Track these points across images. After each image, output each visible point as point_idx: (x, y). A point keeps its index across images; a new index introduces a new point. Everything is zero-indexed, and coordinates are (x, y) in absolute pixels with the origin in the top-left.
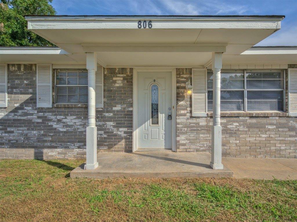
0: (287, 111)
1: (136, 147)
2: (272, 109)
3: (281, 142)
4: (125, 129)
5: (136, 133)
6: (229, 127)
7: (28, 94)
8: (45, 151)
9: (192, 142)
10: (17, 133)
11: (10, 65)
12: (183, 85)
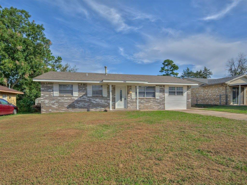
0: (155, 97)
1: (116, 107)
3: (154, 105)
5: (116, 104)
6: (140, 101)
7: (84, 92)
8: (90, 109)
9: (131, 106)
10: (81, 104)
11: (78, 83)
12: (129, 90)
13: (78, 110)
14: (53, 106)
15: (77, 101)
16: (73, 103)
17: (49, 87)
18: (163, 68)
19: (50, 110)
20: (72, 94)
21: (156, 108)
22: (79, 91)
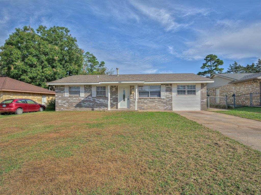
0: (161, 97)
1: (119, 107)
2: (158, 96)
3: (159, 106)
4: (116, 102)
5: (119, 104)
6: (144, 101)
8: (94, 108)
10: (87, 104)
11: (84, 85)
12: (132, 90)
13: (84, 109)
14: (64, 105)
15: (83, 101)
16: (80, 102)
17: (61, 89)
18: (205, 64)
19: (62, 109)
20: (79, 95)
21: (161, 109)
22: (85, 92)
